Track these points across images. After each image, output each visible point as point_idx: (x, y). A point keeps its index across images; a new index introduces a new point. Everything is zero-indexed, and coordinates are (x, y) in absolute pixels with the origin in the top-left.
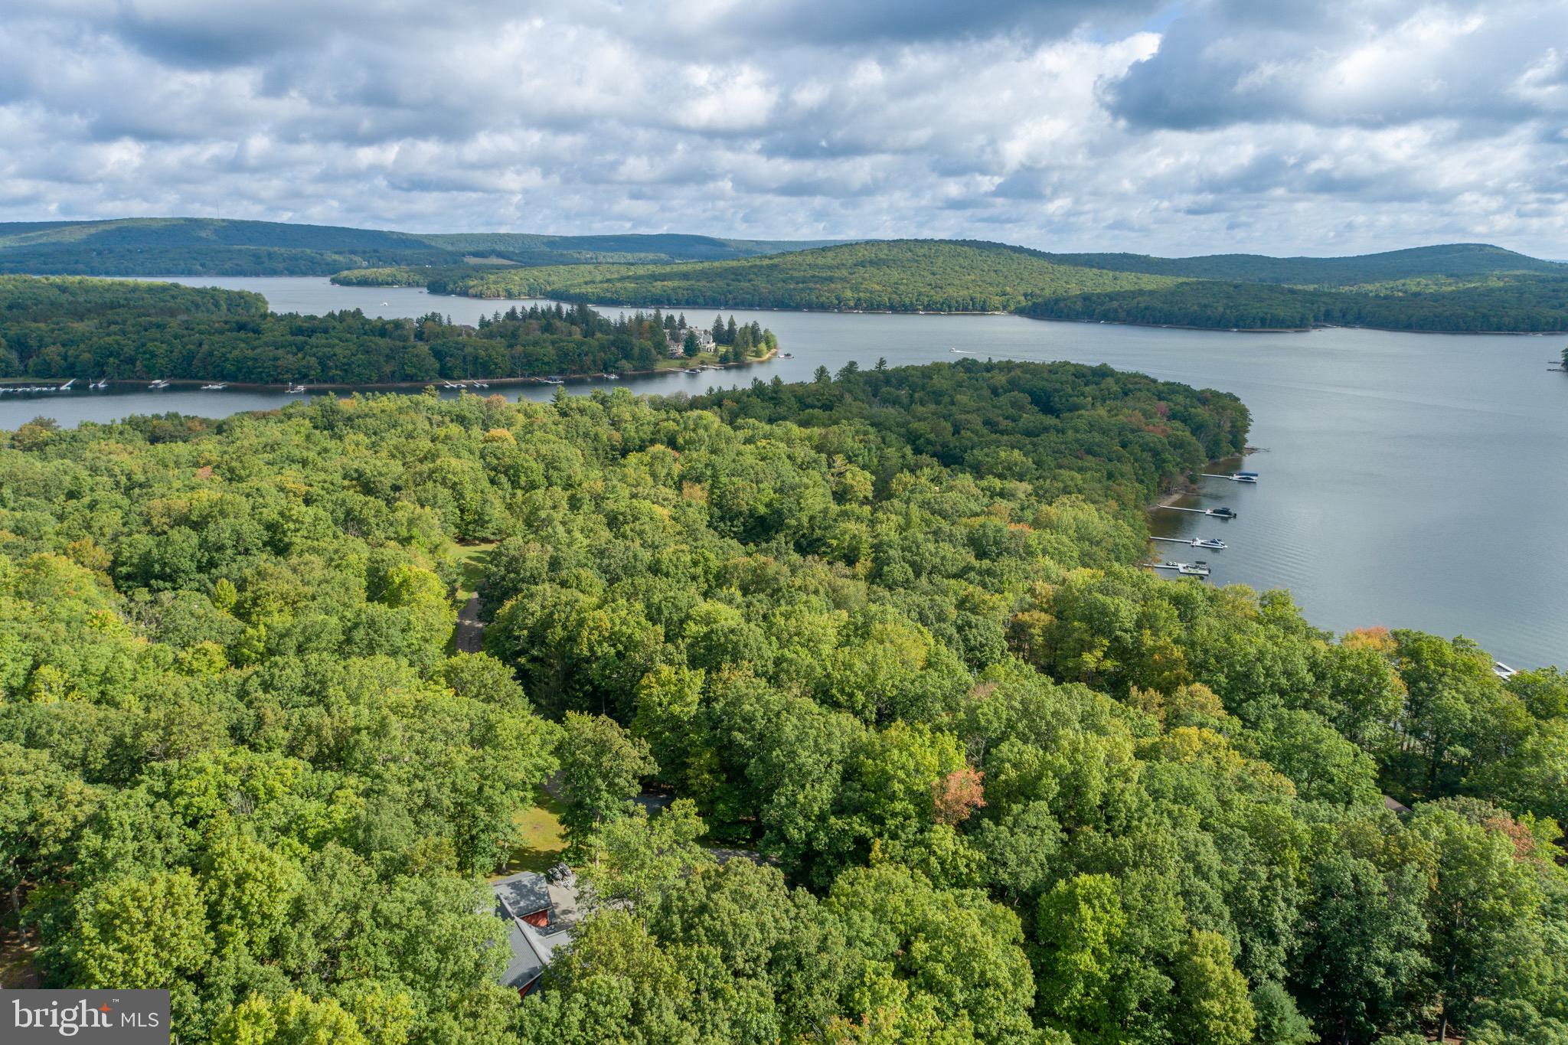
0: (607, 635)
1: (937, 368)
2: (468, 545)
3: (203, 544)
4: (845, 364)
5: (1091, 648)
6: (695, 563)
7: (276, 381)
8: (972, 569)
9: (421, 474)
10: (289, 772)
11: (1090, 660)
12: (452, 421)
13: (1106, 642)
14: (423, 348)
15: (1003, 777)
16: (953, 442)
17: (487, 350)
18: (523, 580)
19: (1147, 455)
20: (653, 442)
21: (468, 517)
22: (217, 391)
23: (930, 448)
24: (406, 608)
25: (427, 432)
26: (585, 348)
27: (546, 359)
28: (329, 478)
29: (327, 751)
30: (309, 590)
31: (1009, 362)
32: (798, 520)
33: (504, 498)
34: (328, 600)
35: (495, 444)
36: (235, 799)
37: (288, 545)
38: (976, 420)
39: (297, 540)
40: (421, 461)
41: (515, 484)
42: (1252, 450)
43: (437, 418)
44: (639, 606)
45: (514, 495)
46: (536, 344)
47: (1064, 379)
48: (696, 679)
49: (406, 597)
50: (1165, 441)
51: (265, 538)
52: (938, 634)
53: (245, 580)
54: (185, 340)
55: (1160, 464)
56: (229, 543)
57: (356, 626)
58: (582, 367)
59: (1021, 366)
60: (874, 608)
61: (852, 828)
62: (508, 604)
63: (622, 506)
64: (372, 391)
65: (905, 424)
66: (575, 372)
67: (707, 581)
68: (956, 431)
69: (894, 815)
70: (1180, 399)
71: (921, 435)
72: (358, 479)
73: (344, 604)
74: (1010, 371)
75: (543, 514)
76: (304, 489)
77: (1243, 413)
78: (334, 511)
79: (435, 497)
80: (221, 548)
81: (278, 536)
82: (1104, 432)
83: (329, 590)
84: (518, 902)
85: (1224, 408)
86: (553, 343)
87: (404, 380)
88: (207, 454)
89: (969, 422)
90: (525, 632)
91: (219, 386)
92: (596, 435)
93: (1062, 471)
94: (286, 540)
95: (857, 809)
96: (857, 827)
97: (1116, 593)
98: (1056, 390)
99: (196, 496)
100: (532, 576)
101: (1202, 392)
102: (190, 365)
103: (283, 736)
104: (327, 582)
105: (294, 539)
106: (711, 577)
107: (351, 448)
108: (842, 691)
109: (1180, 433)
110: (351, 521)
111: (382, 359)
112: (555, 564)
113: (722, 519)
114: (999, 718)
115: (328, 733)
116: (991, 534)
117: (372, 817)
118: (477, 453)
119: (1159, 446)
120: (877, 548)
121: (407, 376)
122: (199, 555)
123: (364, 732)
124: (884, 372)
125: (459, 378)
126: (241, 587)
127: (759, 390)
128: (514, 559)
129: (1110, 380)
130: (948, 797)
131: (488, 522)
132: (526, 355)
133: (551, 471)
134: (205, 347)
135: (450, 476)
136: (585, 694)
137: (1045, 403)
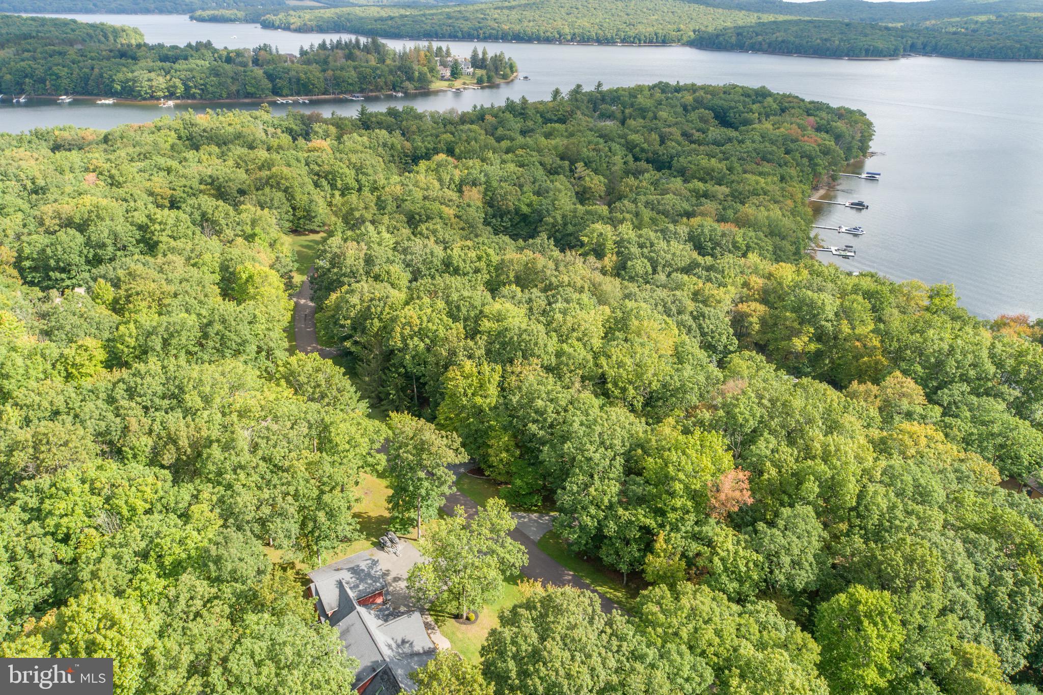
0: (416, 329)
1: (640, 89)
2: (300, 235)
3: (88, 243)
4: (573, 87)
5: (798, 333)
6: (479, 258)
7: (152, 97)
8: (698, 265)
9: (260, 179)
10: (148, 490)
11: (798, 344)
12: (283, 132)
13: (812, 330)
14: (259, 72)
15: (766, 476)
16: (661, 150)
17: (306, 73)
18: (344, 275)
19: (805, 161)
20: (436, 151)
21: (299, 214)
22: (108, 105)
23: (644, 155)
24: (252, 302)
25: (263, 142)
26: (378, 72)
27: (350, 81)
28: (188, 184)
29: (184, 458)
30: (172, 288)
31: (693, 85)
32: (554, 217)
33: (326, 197)
34: (187, 298)
35: (316, 154)
36: (102, 518)
37: (157, 243)
38: (676, 132)
39: (164, 239)
40: (260, 169)
41: (333, 186)
42: (873, 154)
43: (271, 130)
44: (441, 304)
45: (333, 195)
46: (342, 69)
47: (737, 99)
48: (493, 373)
49: (252, 291)
50: (817, 149)
51: (138, 237)
52: (680, 324)
53: (119, 279)
54: (81, 64)
55: (813, 165)
56: (109, 242)
57: (210, 324)
58: (377, 87)
59: (703, 88)
60: (630, 304)
61: (638, 519)
62: (334, 296)
63: (417, 208)
64: (221, 106)
65: (624, 136)
66: (372, 91)
67: (489, 272)
68: (662, 142)
69: (674, 509)
70: (824, 115)
71: (637, 145)
72: (211, 184)
73: (201, 302)
74: (694, 92)
75: (357, 214)
76: (170, 192)
77: (869, 124)
78: (192, 213)
79: (272, 200)
80: (103, 246)
81: (148, 236)
82: (773, 142)
83: (188, 288)
84: (357, 586)
85: (856, 122)
86: (355, 68)
87: (246, 97)
88: (94, 161)
89: (671, 134)
90: (349, 322)
91: (110, 101)
92: (393, 145)
93: (747, 176)
94: (155, 238)
95: (641, 500)
96: (640, 517)
97: (820, 290)
98: (731, 108)
99: (81, 202)
100: (351, 271)
101: (839, 109)
102: (86, 84)
103: (146, 443)
104: (187, 281)
105: (161, 239)
106: (492, 269)
107: (204, 158)
108: (616, 385)
109: (827, 142)
110: (206, 223)
111: (229, 81)
112: (369, 261)
113: (494, 216)
114: (754, 416)
115: (184, 443)
116: (706, 231)
117: (222, 551)
118: (303, 162)
119: (813, 153)
120: (619, 243)
121: (248, 93)
122: (85, 251)
123: (215, 445)
124: (601, 93)
125: (287, 96)
126: (116, 284)
127: (510, 107)
128: (336, 256)
129: (770, 99)
130: (722, 496)
131: (314, 217)
132: (336, 78)
133: (360, 176)
134: (96, 71)
135: (283, 181)
136: (399, 374)
137: (723, 119)
